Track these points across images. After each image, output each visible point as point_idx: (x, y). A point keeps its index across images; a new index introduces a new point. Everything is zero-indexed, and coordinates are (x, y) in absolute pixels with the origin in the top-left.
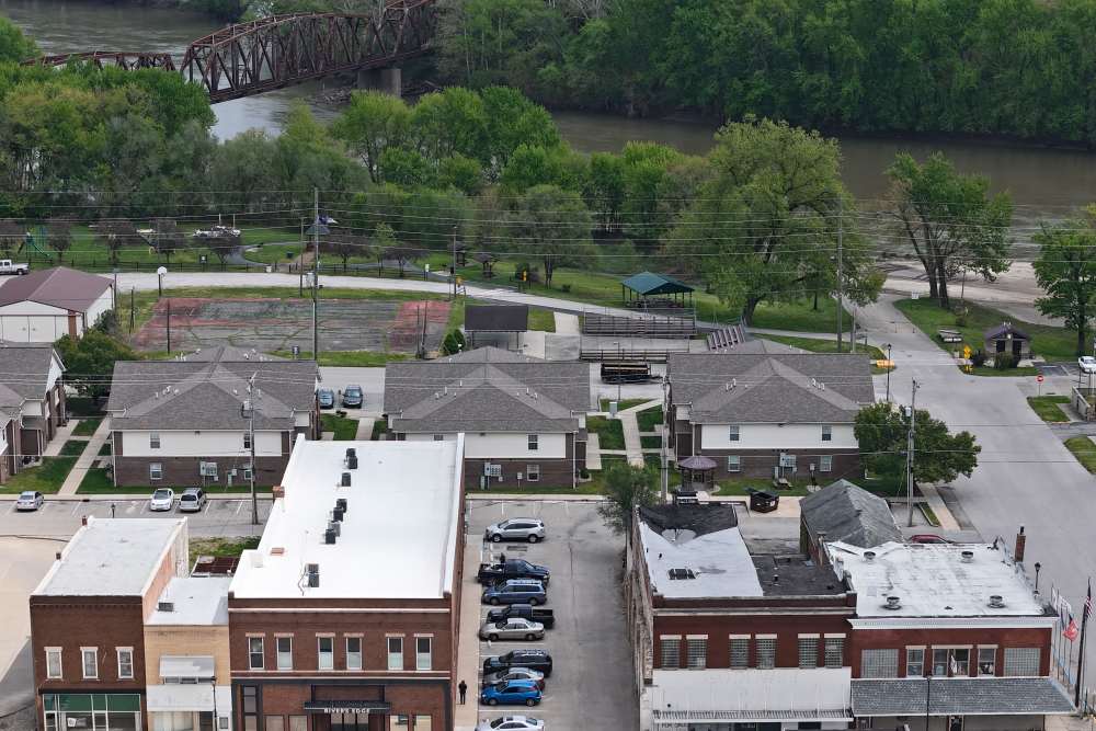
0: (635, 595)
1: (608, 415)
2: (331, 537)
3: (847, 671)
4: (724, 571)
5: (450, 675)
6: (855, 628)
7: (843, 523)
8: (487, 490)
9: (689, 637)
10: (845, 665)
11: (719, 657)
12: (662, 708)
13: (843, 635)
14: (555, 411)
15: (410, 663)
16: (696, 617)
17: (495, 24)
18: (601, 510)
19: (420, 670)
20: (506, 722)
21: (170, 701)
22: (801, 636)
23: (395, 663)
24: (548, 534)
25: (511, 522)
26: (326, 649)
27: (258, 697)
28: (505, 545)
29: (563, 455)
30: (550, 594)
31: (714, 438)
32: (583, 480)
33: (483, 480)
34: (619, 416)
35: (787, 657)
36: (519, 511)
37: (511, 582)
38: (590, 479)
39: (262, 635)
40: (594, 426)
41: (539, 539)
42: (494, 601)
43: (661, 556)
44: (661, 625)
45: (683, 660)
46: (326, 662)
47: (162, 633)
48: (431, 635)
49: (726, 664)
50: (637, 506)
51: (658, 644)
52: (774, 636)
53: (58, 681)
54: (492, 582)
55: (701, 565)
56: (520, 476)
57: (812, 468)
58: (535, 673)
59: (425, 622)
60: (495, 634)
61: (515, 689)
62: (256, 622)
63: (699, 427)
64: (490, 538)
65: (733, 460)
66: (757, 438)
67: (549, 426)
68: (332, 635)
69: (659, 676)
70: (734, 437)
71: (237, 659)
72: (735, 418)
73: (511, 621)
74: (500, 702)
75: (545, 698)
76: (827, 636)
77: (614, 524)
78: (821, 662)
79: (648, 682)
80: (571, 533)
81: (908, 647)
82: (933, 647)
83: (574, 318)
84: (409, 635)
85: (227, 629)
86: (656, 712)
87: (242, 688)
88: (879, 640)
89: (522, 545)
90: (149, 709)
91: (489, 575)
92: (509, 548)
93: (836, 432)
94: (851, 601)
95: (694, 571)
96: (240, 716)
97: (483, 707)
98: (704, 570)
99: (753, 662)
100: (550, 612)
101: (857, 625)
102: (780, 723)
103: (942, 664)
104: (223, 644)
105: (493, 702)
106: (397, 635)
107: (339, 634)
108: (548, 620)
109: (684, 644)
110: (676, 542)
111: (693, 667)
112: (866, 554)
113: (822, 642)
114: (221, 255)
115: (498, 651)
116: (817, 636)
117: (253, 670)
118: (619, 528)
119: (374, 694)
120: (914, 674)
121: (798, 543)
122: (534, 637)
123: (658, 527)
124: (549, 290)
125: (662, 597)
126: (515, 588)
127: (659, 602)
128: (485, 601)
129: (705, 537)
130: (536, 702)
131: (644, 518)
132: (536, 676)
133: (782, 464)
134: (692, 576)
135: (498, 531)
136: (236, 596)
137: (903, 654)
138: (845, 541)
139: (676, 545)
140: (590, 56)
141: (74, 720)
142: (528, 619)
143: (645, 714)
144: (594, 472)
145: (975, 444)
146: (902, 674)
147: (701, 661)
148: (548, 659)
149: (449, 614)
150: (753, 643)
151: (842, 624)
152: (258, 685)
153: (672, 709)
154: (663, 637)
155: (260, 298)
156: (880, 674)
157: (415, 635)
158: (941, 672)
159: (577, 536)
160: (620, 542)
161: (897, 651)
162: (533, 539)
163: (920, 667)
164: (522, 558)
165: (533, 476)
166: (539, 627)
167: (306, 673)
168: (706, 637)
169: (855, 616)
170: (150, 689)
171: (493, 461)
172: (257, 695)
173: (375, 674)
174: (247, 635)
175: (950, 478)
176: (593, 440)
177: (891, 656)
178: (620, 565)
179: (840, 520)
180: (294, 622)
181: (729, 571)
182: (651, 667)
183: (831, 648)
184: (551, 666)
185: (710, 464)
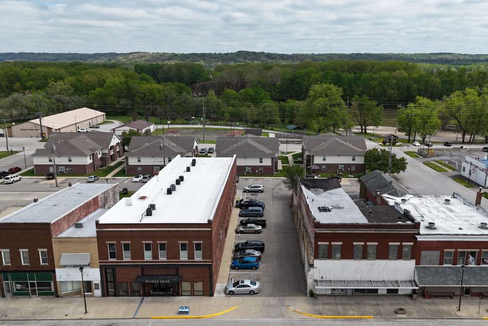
0: (299, 216)
1: (284, 155)
2: (169, 192)
3: (413, 262)
4: (343, 208)
5: (212, 262)
6: (418, 240)
7: (385, 186)
8: (246, 176)
9: (332, 243)
10: (412, 258)
11: (347, 254)
12: (319, 279)
13: (412, 244)
14: (268, 151)
15: (191, 256)
16: (336, 233)
17: (258, 84)
18: (284, 182)
19: (196, 259)
20: (240, 284)
21: (68, 276)
22: (390, 244)
23: (184, 256)
24: (265, 190)
25: (252, 186)
26: (148, 249)
27: (114, 273)
28: (250, 194)
29: (271, 165)
30: (265, 214)
31: (318, 160)
32: (276, 173)
33: (245, 172)
34: (287, 156)
35: (382, 254)
36: (256, 182)
37: (250, 208)
38: (279, 173)
39: (115, 242)
40: (280, 158)
41: (262, 192)
42: (244, 216)
43: (313, 200)
44: (319, 237)
45: (329, 255)
46: (148, 256)
47: (61, 242)
48: (202, 242)
49: (350, 257)
50: (299, 179)
51: (317, 246)
52: (377, 244)
53: (9, 266)
54: (244, 208)
55: (332, 205)
56: (257, 171)
57: (349, 169)
58: (257, 252)
59: (198, 235)
60: (242, 231)
61: (247, 262)
62: (111, 236)
63: (313, 156)
64: (245, 191)
65: (324, 167)
66: (331, 160)
67: (266, 156)
68: (151, 242)
69: (317, 263)
70: (324, 160)
71: (102, 255)
72: (324, 153)
73: (249, 225)
74: (240, 268)
75: (261, 265)
76: (404, 244)
77: (288, 186)
78: (400, 257)
79: (312, 266)
80: (273, 189)
81: (445, 250)
82: (459, 250)
83: (274, 134)
84: (191, 242)
85: (96, 240)
86: (316, 281)
87: (106, 269)
88: (430, 246)
89: (256, 193)
90: (58, 280)
91: (243, 205)
92: (251, 195)
93: (357, 158)
94: (417, 226)
95: (330, 207)
96: (105, 283)
97: (233, 270)
98: (334, 207)
99: (365, 256)
100: (264, 221)
101: (419, 238)
102: (378, 289)
103: (462, 259)
104: (95, 247)
105: (237, 268)
106: (184, 242)
107: (154, 241)
108: (263, 224)
109: (330, 246)
110: (317, 194)
111: (335, 258)
112: (402, 200)
113: (401, 247)
114: (188, 121)
115: (243, 239)
116: (399, 244)
117: (111, 260)
118: (290, 188)
119: (173, 272)
120: (448, 263)
121: (359, 194)
122: (258, 232)
123: (308, 187)
124: (267, 129)
125: (319, 222)
126: (252, 211)
127: (318, 225)
128: (240, 216)
129: (329, 191)
130: (257, 268)
131: (303, 184)
132: (257, 253)
133: (340, 168)
134: (329, 211)
135: (248, 189)
136: (100, 223)
137: (442, 254)
138: (388, 194)
139: (317, 195)
140: (277, 90)
141: (20, 286)
142: (256, 224)
143: (310, 281)
144: (280, 170)
145: (406, 162)
146: (441, 263)
147: (338, 255)
148: (263, 245)
149: (211, 231)
150: (365, 247)
151: (413, 238)
152: (113, 268)
153: (324, 279)
154: (319, 243)
155: (194, 129)
156: (430, 263)
157: (194, 242)
158: (461, 262)
159: (276, 190)
160: (290, 193)
161: (439, 252)
162: (260, 191)
163: (451, 260)
164: (256, 199)
165: (261, 171)
166: (260, 228)
167: (138, 262)
168: (341, 243)
169: (419, 234)
170: (57, 270)
171: (248, 166)
172: (113, 273)
173: (173, 262)
174: (107, 242)
175: (398, 172)
176: (280, 162)
177: (436, 254)
178: (291, 201)
179: (383, 185)
180: (132, 236)
181: (345, 207)
182: (313, 258)
183: (405, 249)
184: (264, 248)
185: (317, 168)
